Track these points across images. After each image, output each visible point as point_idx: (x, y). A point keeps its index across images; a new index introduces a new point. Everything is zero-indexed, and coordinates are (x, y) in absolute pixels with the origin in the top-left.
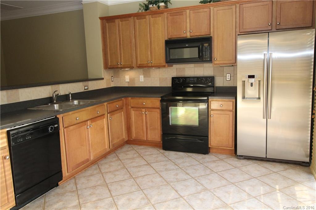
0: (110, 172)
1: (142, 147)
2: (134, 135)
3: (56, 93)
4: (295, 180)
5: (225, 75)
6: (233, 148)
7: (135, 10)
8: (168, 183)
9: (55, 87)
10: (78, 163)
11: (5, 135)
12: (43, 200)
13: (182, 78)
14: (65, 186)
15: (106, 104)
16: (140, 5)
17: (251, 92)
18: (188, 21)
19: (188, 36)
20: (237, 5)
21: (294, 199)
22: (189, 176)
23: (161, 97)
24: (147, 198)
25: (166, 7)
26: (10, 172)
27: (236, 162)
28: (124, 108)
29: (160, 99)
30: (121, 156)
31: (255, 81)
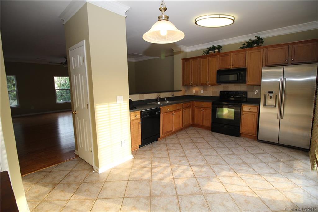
0: (182, 138)
1: (200, 129)
2: (196, 122)
3: (159, 97)
4: (296, 158)
5: (254, 91)
6: (256, 135)
7: (201, 54)
8: (212, 148)
9: (159, 94)
10: (167, 131)
11: (140, 113)
12: (151, 145)
13: (226, 92)
14: (161, 141)
15: (182, 104)
16: (204, 51)
17: (270, 102)
18: (232, 59)
19: (231, 67)
20: (264, 49)
21: (291, 167)
22: (225, 146)
23: (212, 102)
24: (200, 152)
25: (219, 52)
26: (140, 129)
27: (257, 144)
28: (191, 107)
29: (212, 103)
30: (188, 132)
31: (273, 95)
